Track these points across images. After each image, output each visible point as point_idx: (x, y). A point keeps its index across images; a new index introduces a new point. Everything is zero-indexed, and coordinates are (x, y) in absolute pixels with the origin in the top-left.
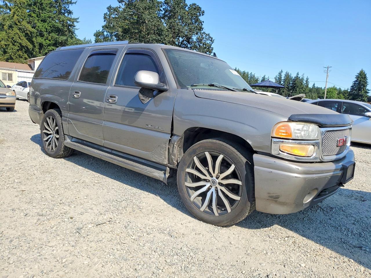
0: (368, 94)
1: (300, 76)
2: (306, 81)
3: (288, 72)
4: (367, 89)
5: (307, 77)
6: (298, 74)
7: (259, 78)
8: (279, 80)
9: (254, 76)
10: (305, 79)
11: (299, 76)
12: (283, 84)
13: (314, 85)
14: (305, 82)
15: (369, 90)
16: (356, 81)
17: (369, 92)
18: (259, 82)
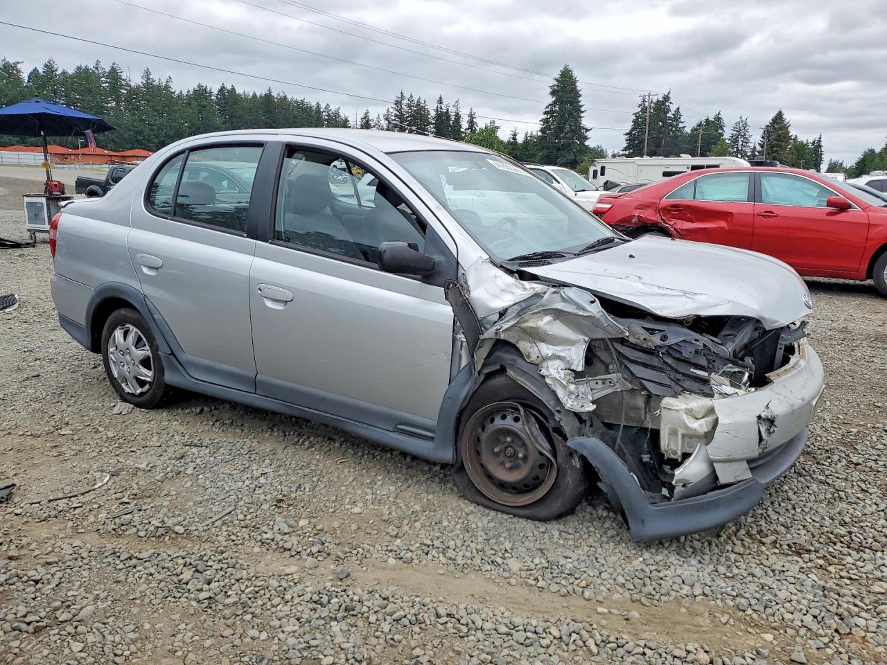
0: (586, 142)
1: (449, 105)
2: (469, 122)
3: (415, 99)
4: (582, 128)
5: (471, 109)
6: (440, 101)
10: (465, 116)
11: (445, 108)
14: (465, 125)
15: (587, 130)
17: (588, 134)
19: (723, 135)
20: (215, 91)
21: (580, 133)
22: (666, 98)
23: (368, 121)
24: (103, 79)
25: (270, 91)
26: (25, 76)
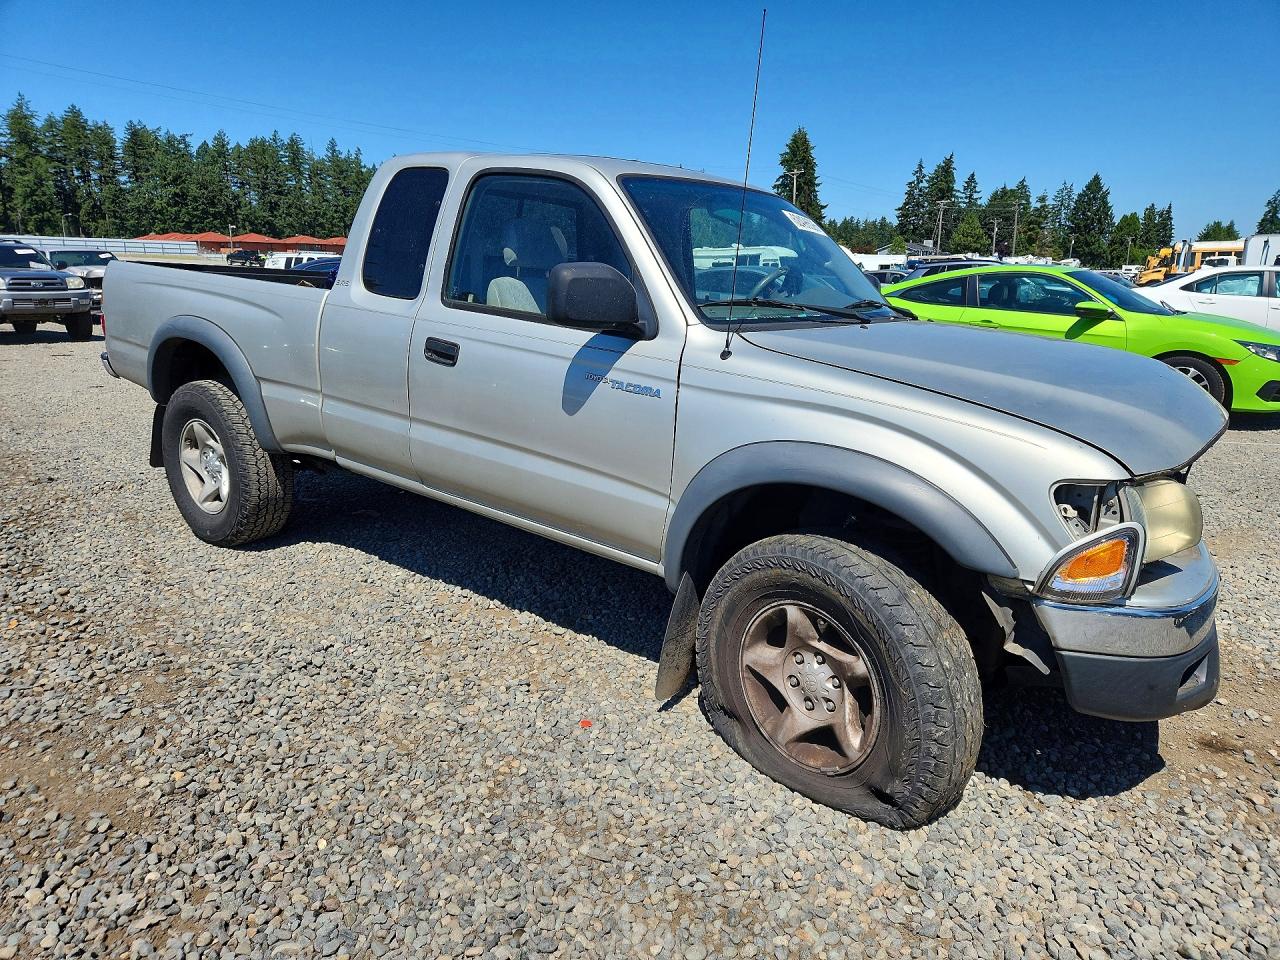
24: (282, 153)
26: (194, 150)
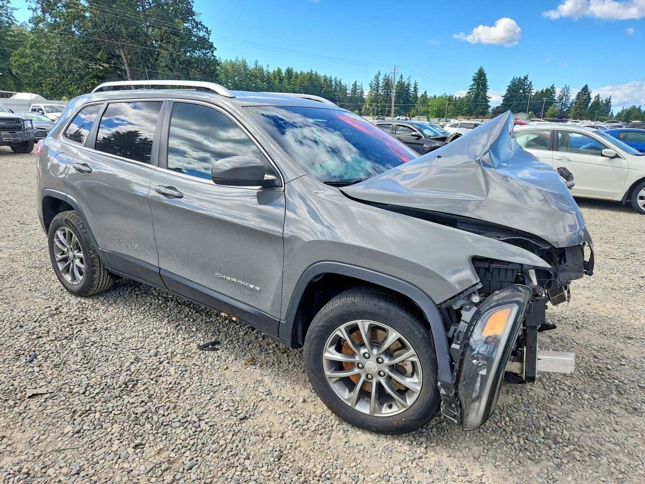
0: (489, 104)
1: (405, 80)
2: (414, 88)
3: (387, 75)
4: (487, 97)
5: (415, 81)
6: (401, 77)
7: (348, 85)
8: (375, 87)
9: (340, 83)
10: (412, 85)
11: (403, 81)
12: (381, 94)
13: (426, 93)
14: (412, 90)
15: (489, 98)
16: (474, 84)
17: (489, 100)
18: (348, 91)
19: (555, 97)
20: (284, 71)
21: (485, 100)
22: (526, 78)
23: (355, 86)
25: (312, 71)
